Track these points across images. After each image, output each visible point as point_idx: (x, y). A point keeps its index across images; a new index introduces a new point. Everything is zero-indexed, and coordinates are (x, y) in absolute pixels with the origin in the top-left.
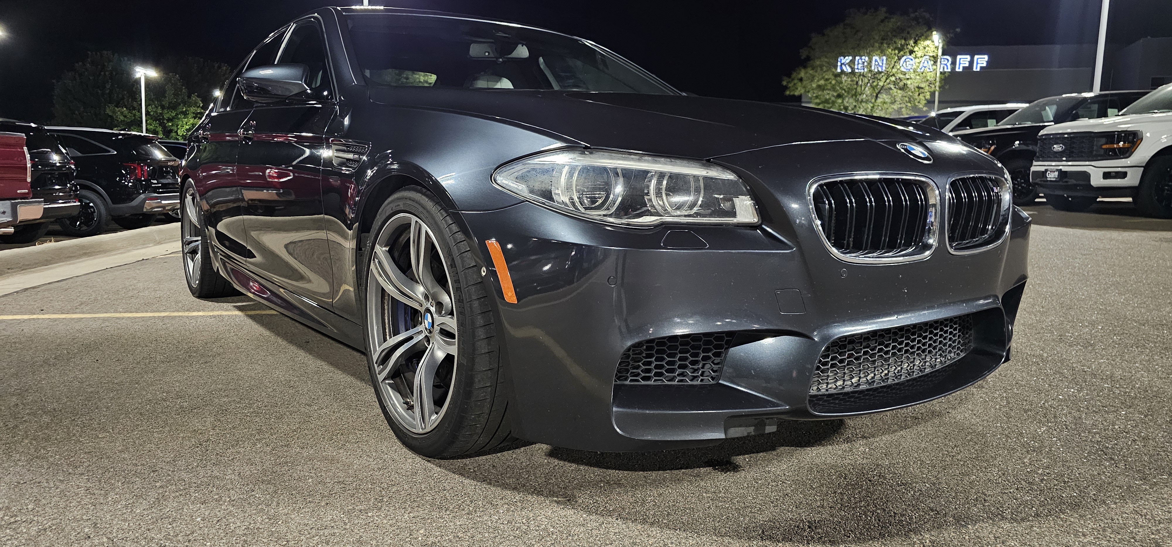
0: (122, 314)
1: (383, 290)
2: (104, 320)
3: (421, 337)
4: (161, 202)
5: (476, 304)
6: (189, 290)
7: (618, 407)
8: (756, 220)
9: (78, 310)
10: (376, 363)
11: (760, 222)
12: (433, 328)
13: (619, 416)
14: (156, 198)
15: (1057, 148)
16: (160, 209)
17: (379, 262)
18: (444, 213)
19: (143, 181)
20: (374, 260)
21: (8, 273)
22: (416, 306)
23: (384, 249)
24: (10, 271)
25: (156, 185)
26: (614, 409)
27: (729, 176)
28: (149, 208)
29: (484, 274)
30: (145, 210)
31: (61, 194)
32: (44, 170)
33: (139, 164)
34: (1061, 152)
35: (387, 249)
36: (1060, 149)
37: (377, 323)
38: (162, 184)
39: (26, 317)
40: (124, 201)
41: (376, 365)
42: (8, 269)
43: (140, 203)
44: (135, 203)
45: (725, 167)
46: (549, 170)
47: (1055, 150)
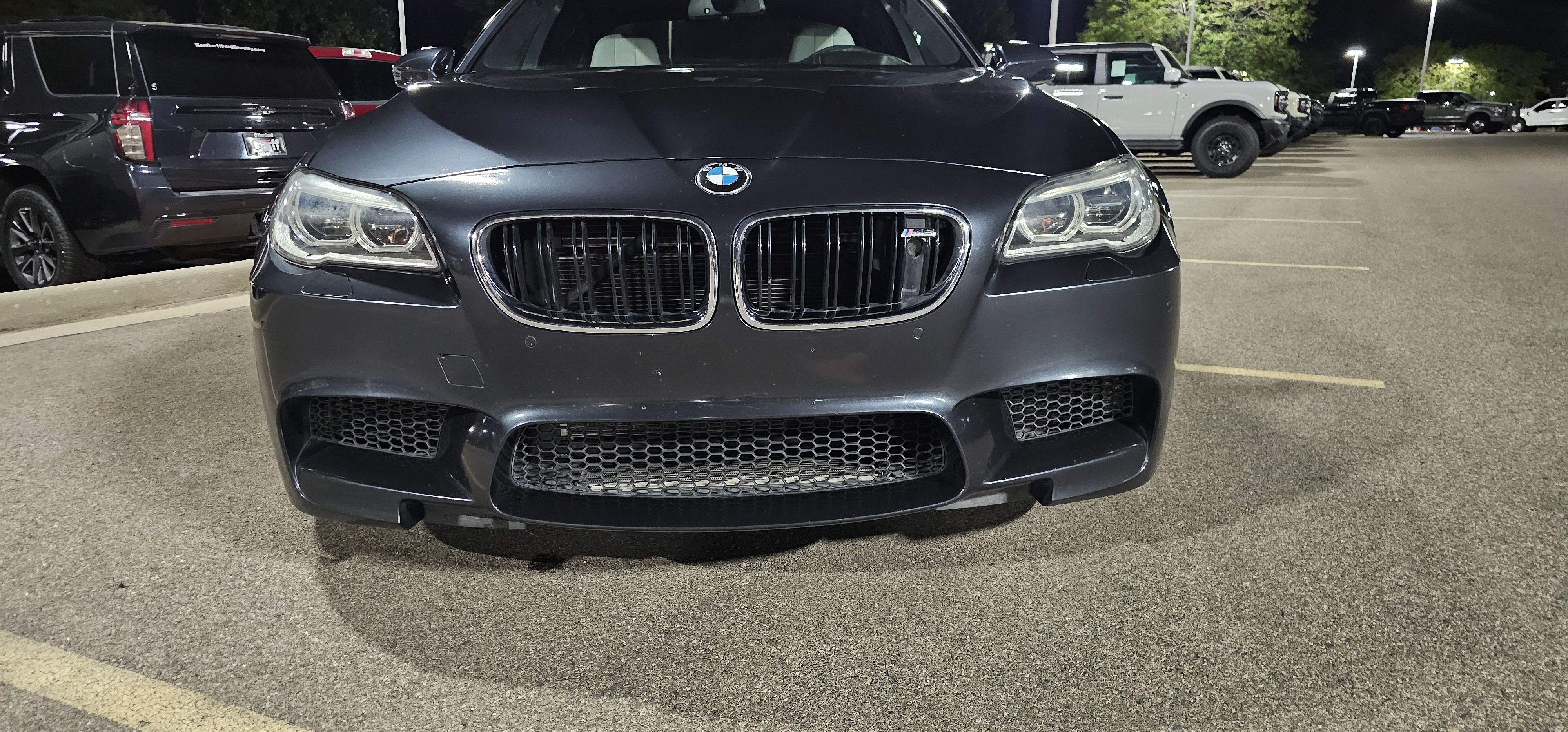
8: (435, 266)
11: (439, 270)
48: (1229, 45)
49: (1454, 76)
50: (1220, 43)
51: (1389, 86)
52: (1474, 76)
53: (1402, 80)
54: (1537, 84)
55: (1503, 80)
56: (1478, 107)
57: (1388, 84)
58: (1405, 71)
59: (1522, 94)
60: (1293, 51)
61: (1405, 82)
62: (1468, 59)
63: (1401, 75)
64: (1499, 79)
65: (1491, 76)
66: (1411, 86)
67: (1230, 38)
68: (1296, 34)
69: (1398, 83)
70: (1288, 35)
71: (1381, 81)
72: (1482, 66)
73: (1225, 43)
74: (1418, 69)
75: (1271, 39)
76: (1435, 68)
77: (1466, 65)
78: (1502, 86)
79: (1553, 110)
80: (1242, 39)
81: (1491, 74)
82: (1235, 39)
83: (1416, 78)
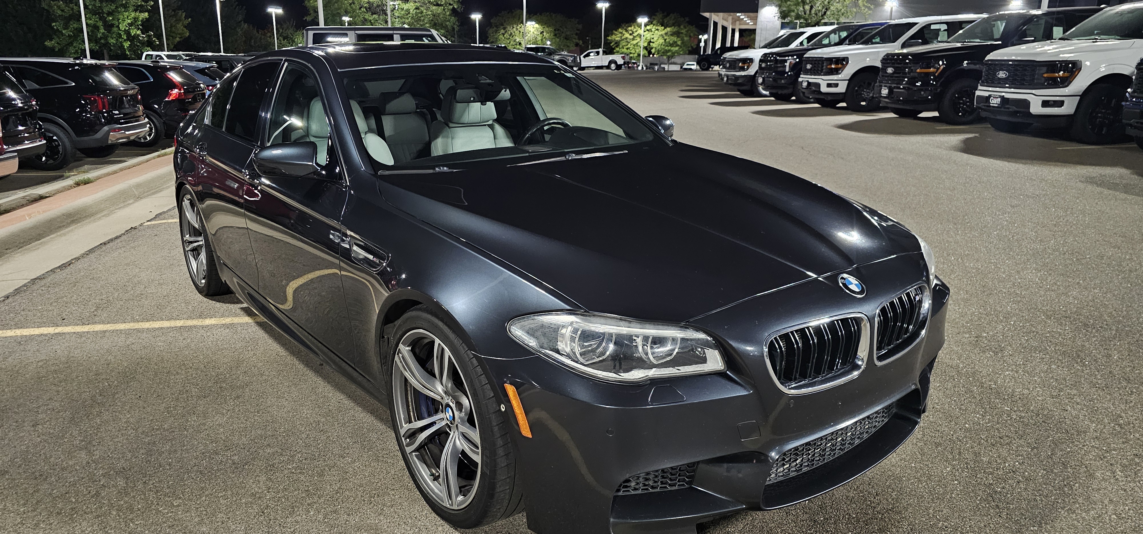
0: (140, 323)
1: (406, 380)
2: (128, 333)
3: (444, 423)
4: (125, 133)
5: (496, 429)
6: (192, 284)
7: (614, 518)
8: (722, 368)
9: (97, 319)
10: (403, 436)
11: (725, 370)
12: (454, 421)
13: (615, 524)
14: (120, 129)
15: (1002, 74)
16: (124, 140)
17: (403, 357)
18: (465, 347)
19: (105, 112)
20: (398, 354)
21: (7, 254)
22: (438, 398)
23: (407, 348)
24: (8, 251)
25: (118, 116)
26: (612, 520)
27: (702, 336)
28: (114, 140)
29: (503, 410)
30: (110, 142)
31: (26, 135)
32: (7, 112)
33: (99, 96)
34: (1005, 78)
35: (410, 348)
36: (1004, 76)
37: (402, 406)
38: (125, 114)
39: (51, 330)
40: (87, 133)
41: (403, 439)
42: (7, 249)
43: (104, 135)
44: (99, 135)
45: (697, 329)
46: (555, 331)
47: (999, 76)
48: (414, 12)
49: (531, 33)
50: (408, 10)
51: (497, 38)
52: (542, 33)
53: (503, 34)
54: (575, 39)
55: (558, 35)
56: (560, 56)
57: (496, 36)
58: (504, 29)
59: (568, 44)
60: (453, 18)
61: (505, 35)
62: (538, 22)
63: (502, 31)
64: (555, 35)
65: (551, 33)
66: (509, 38)
67: (414, 7)
68: (455, 7)
69: (501, 36)
70: (451, 7)
71: (492, 35)
72: (546, 27)
73: (411, 10)
74: (512, 28)
75: (440, 10)
76: (521, 27)
77: (537, 26)
78: (558, 40)
79: (590, 57)
80: (422, 8)
81: (551, 32)
82: (417, 8)
83: (511, 34)
